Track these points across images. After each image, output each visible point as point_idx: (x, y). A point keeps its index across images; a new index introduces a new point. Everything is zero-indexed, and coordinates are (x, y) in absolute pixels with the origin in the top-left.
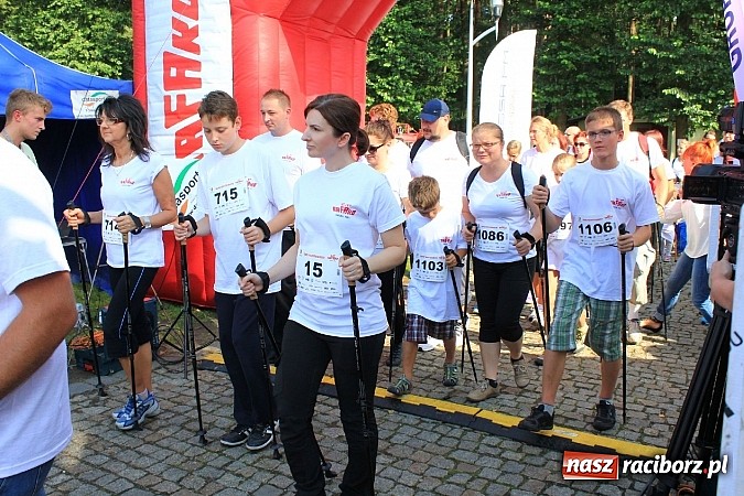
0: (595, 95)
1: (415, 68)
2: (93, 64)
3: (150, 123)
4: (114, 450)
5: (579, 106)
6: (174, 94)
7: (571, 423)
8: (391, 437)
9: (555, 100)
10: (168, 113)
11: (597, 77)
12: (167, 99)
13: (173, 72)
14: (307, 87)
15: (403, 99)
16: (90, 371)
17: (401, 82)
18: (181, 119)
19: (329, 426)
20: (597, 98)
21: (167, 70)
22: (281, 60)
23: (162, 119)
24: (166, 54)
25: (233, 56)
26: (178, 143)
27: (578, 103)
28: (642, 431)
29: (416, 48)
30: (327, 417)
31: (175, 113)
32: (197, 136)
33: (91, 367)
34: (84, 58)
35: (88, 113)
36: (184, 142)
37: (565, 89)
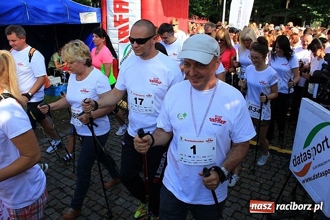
3: (108, 25)
4: (111, 146)
10: (115, 21)
14: (168, 13)
18: (120, 24)
23: (113, 24)
26: (119, 33)
28: (285, 145)
31: (118, 22)
32: (127, 31)
35: (85, 21)
36: (122, 33)
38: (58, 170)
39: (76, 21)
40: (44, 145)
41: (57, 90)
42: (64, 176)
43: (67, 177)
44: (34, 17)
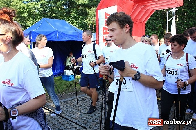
1: (152, 27)
6: (105, 35)
10: (104, 39)
12: (103, 37)
13: (105, 31)
17: (149, 30)
21: (103, 30)
23: (102, 41)
24: (103, 27)
29: (152, 22)
38: (69, 115)
40: (62, 103)
41: (70, 77)
42: (72, 118)
43: (74, 118)
44: (60, 37)
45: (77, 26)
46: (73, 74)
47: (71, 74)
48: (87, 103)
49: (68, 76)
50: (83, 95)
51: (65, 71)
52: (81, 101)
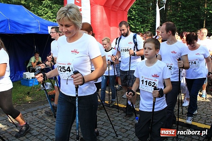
0: (193, 25)
2: (54, 19)
5: (188, 29)
7: (184, 118)
8: (133, 120)
9: (182, 27)
11: (194, 20)
14: (111, 24)
15: (138, 28)
16: (53, 100)
17: (137, 23)
19: (116, 117)
20: (194, 26)
22: (104, 17)
25: (91, 16)
27: (188, 28)
28: (205, 121)
30: (116, 114)
33: (53, 99)
34: (51, 18)
37: (185, 24)
39: (44, 32)
41: (31, 82)
44: (13, 28)
45: (52, 17)
46: (35, 78)
47: (32, 78)
48: (42, 119)
49: (28, 80)
50: (41, 106)
51: (24, 73)
52: (35, 115)
